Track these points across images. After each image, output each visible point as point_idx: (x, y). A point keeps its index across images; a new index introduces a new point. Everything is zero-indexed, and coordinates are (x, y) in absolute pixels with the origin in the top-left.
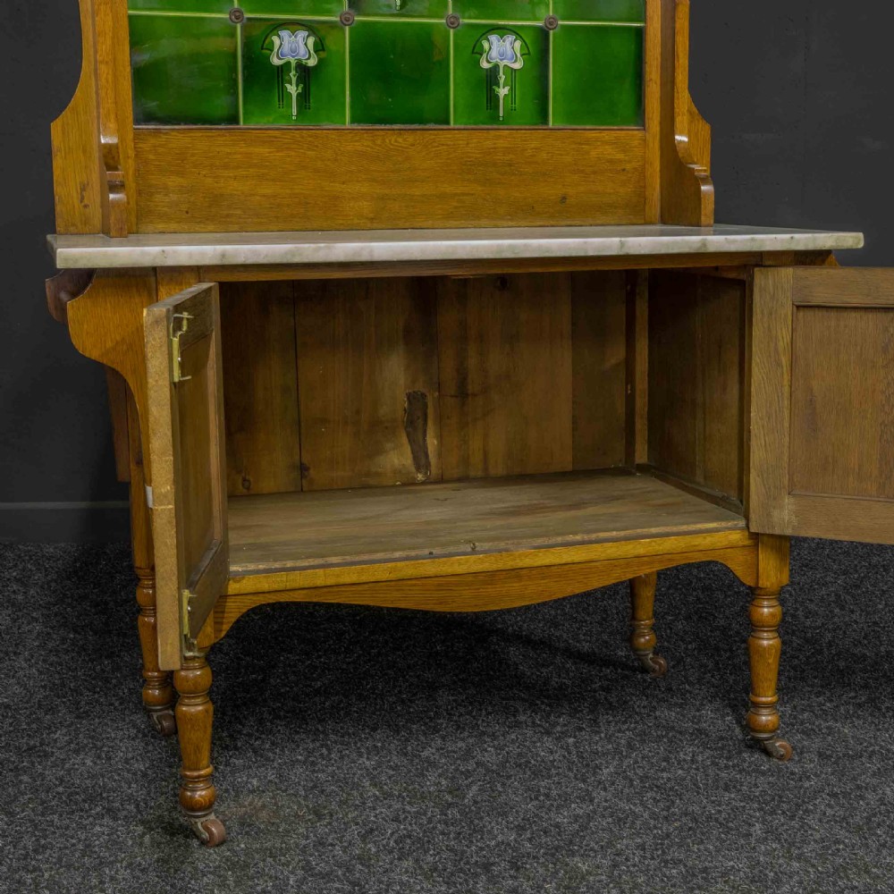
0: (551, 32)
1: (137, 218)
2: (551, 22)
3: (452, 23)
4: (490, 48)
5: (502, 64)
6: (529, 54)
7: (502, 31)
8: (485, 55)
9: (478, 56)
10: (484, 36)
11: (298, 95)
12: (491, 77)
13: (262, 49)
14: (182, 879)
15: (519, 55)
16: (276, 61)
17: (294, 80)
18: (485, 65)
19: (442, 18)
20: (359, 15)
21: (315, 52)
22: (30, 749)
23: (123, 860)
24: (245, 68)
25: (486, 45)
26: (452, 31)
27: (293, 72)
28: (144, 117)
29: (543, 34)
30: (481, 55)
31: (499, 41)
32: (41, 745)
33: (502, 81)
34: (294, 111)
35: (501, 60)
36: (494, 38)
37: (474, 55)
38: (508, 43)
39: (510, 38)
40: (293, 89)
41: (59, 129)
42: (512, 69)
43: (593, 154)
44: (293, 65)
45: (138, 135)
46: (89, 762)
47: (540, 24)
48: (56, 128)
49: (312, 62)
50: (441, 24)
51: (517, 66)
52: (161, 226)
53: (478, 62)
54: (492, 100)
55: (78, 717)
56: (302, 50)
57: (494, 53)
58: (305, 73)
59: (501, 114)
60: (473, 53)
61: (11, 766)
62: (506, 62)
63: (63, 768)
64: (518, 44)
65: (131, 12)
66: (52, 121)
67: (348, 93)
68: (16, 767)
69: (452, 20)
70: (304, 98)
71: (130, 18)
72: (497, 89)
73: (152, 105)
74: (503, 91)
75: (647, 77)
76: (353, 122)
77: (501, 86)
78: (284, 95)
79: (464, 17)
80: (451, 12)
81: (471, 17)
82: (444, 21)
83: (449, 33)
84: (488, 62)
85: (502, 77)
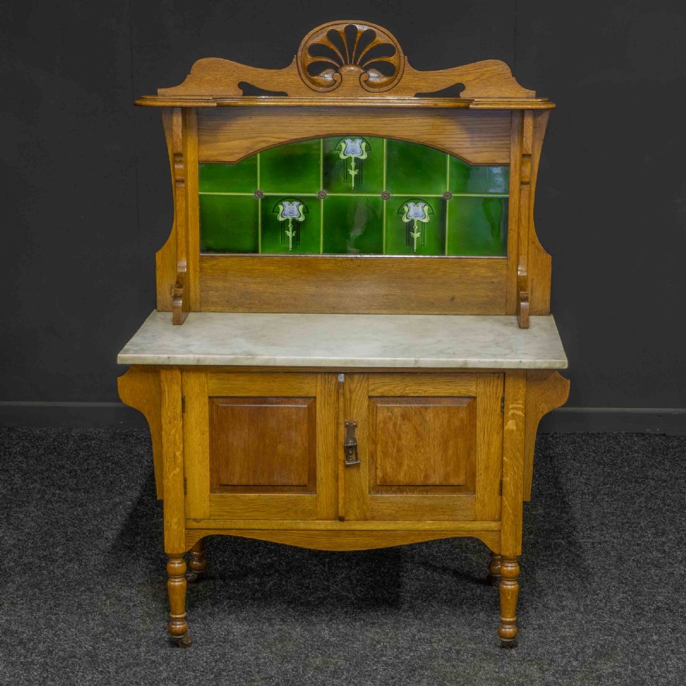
0: (448, 201)
1: (200, 303)
2: (448, 195)
3: (385, 197)
4: (409, 210)
5: (416, 220)
6: (433, 213)
7: (416, 200)
8: (405, 215)
9: (401, 215)
10: (405, 204)
11: (293, 237)
12: (410, 227)
13: (273, 212)
14: (126, 620)
15: (427, 214)
16: (281, 219)
17: (291, 229)
18: (406, 220)
19: (379, 193)
20: (329, 192)
21: (304, 213)
22: (45, 556)
23: (97, 611)
24: (262, 223)
25: (406, 209)
26: (385, 201)
27: (290, 224)
28: (205, 249)
29: (442, 202)
30: (403, 214)
31: (414, 206)
32: (50, 555)
33: (415, 230)
34: (291, 246)
35: (416, 217)
36: (411, 204)
37: (399, 214)
38: (420, 208)
39: (421, 204)
40: (290, 234)
41: (160, 255)
42: (422, 223)
43: (473, 273)
44: (290, 220)
45: (202, 260)
46: (76, 567)
47: (441, 196)
48: (159, 255)
49: (301, 219)
50: (379, 197)
51: (426, 221)
52: (213, 308)
53: (401, 219)
54: (410, 241)
55: (67, 540)
56: (296, 212)
57: (411, 213)
58: (297, 225)
59: (415, 249)
60: (398, 213)
61: (37, 566)
62: (418, 218)
63: (63, 569)
64: (426, 208)
65: (200, 193)
66: (157, 251)
67: (322, 236)
68: (39, 566)
69: (386, 195)
70: (296, 239)
71: (200, 196)
72: (412, 233)
73: (211, 243)
74: (416, 235)
75: (510, 227)
76: (325, 251)
77: (416, 232)
78: (285, 237)
79: (393, 193)
80: (385, 190)
81: (397, 193)
82: (380, 195)
83: (383, 202)
84: (407, 218)
85: (416, 227)
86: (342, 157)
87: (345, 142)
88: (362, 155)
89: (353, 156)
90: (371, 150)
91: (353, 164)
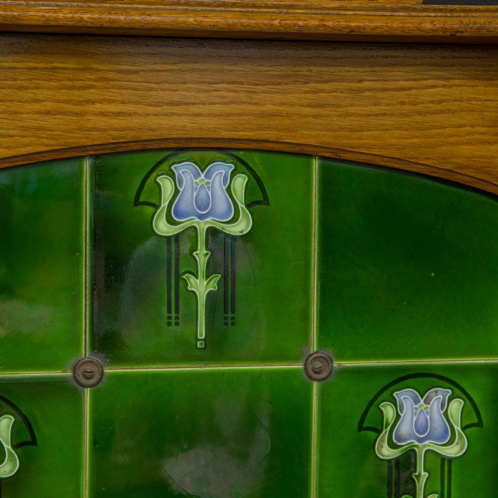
3: (317, 371)
4: (398, 417)
8: (385, 434)
9: (372, 434)
10: (385, 395)
15: (458, 428)
18: (386, 452)
19: (294, 359)
20: (115, 363)
25: (389, 412)
26: (315, 386)
30: (379, 432)
31: (417, 402)
35: (421, 440)
36: (405, 396)
37: (363, 433)
39: (439, 395)
42: (443, 458)
50: (294, 373)
53: (371, 446)
57: (406, 427)
60: (361, 428)
62: (430, 445)
64: (456, 407)
69: (318, 364)
79: (342, 357)
80: (314, 347)
81: (356, 357)
82: (300, 366)
83: (309, 390)
84: (392, 445)
85: (422, 476)
86: (163, 227)
87: (172, 174)
88: (234, 220)
89: (202, 226)
90: (266, 201)
91: (202, 256)
